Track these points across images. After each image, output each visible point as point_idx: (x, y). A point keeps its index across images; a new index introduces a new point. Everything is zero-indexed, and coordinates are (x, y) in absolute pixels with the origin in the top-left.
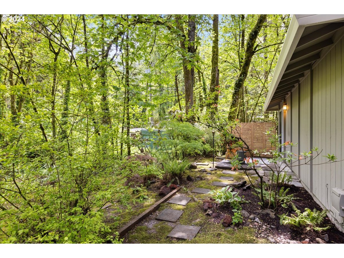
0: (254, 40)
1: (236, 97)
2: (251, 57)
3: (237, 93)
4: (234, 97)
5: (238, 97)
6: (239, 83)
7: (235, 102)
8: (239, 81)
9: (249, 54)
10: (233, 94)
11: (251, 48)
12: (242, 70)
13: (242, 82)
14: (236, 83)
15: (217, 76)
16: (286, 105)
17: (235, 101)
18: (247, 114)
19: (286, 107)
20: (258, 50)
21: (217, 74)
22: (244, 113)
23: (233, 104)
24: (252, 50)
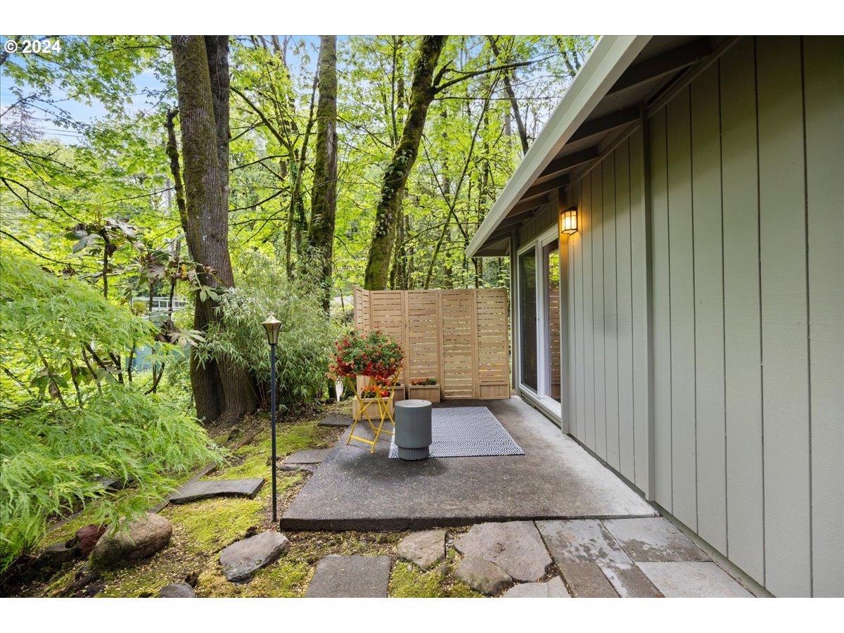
0: (435, 57)
1: (387, 216)
2: (427, 104)
3: (389, 203)
4: (383, 215)
5: (393, 216)
6: (395, 176)
7: (385, 230)
8: (396, 169)
9: (422, 93)
10: (379, 207)
11: (426, 76)
12: (404, 139)
13: (404, 172)
14: (387, 174)
15: (330, 152)
16: (574, 213)
17: (386, 227)
18: (412, 279)
19: (574, 218)
20: (445, 86)
21: (330, 146)
22: (405, 277)
23: (378, 235)
24: (429, 85)
